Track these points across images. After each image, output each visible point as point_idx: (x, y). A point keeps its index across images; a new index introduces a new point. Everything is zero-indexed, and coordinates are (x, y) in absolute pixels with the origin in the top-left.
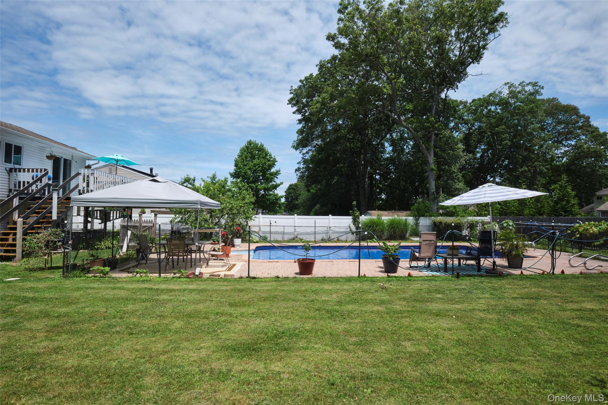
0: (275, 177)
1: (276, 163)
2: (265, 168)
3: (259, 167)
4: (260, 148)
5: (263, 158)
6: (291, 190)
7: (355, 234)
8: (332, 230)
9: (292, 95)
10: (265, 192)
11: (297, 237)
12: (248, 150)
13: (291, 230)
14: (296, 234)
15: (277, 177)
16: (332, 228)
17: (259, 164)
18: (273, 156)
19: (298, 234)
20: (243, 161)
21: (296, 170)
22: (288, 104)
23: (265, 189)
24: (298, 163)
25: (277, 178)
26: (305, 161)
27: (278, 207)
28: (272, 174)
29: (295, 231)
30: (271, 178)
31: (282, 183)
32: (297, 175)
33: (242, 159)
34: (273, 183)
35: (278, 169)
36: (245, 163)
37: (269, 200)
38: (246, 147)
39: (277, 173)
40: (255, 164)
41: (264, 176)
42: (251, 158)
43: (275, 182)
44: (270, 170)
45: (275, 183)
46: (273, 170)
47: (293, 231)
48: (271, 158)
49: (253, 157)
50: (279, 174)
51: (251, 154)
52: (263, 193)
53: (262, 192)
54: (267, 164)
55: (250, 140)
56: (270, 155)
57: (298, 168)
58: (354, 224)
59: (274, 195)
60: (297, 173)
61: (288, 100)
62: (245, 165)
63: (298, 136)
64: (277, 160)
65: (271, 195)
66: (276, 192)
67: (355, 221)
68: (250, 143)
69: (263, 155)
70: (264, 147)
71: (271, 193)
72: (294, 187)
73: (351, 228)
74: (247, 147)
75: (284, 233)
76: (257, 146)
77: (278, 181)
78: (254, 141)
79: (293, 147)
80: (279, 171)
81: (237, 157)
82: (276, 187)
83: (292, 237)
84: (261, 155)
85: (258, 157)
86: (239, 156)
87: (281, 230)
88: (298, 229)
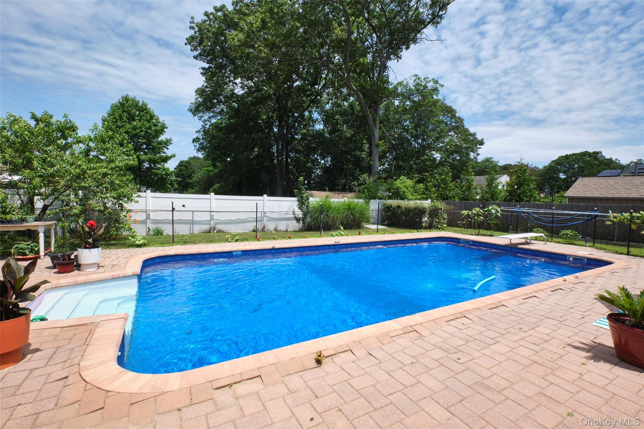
0: (164, 147)
1: (165, 130)
2: (150, 134)
3: (141, 131)
4: (142, 108)
5: (147, 120)
6: (182, 168)
7: (301, 222)
8: (268, 217)
9: (192, 32)
10: (150, 165)
11: (214, 229)
12: (123, 108)
13: (207, 217)
14: (212, 223)
15: (168, 147)
16: (267, 214)
17: (141, 128)
18: (161, 120)
19: (216, 223)
20: (116, 121)
21: (194, 141)
22: (186, 44)
23: (151, 161)
24: (196, 132)
25: (167, 149)
26: (206, 132)
27: (169, 184)
28: (160, 143)
29: (212, 219)
30: (160, 148)
31: (174, 156)
32: (195, 146)
33: (115, 119)
34: (162, 154)
35: (168, 138)
36: (119, 124)
37: (156, 174)
38: (120, 103)
39: (167, 143)
40: (135, 126)
41: (148, 143)
42: (128, 119)
43: (164, 153)
44: (158, 138)
45: (164, 155)
46: (162, 138)
47: (209, 219)
48: (159, 122)
49: (131, 118)
50: (170, 143)
51: (129, 114)
52: (148, 166)
53: (146, 165)
54: (153, 128)
55: (127, 95)
56: (157, 119)
57: (197, 138)
58: (300, 208)
59: (164, 170)
60: (195, 144)
61: (187, 39)
62: (120, 128)
63: (197, 99)
64: (167, 126)
65: (159, 169)
66: (166, 165)
67: (302, 203)
68: (126, 99)
69: (146, 117)
70: (148, 107)
71: (159, 166)
72: (186, 164)
73: (296, 213)
74: (122, 104)
75: (192, 222)
76: (137, 104)
77: (168, 152)
78: (133, 97)
79: (191, 110)
80: (170, 140)
81: (106, 116)
82: (166, 159)
83: (206, 227)
84: (143, 116)
85: (139, 118)
86: (110, 115)
87: (187, 216)
88: (216, 216)
